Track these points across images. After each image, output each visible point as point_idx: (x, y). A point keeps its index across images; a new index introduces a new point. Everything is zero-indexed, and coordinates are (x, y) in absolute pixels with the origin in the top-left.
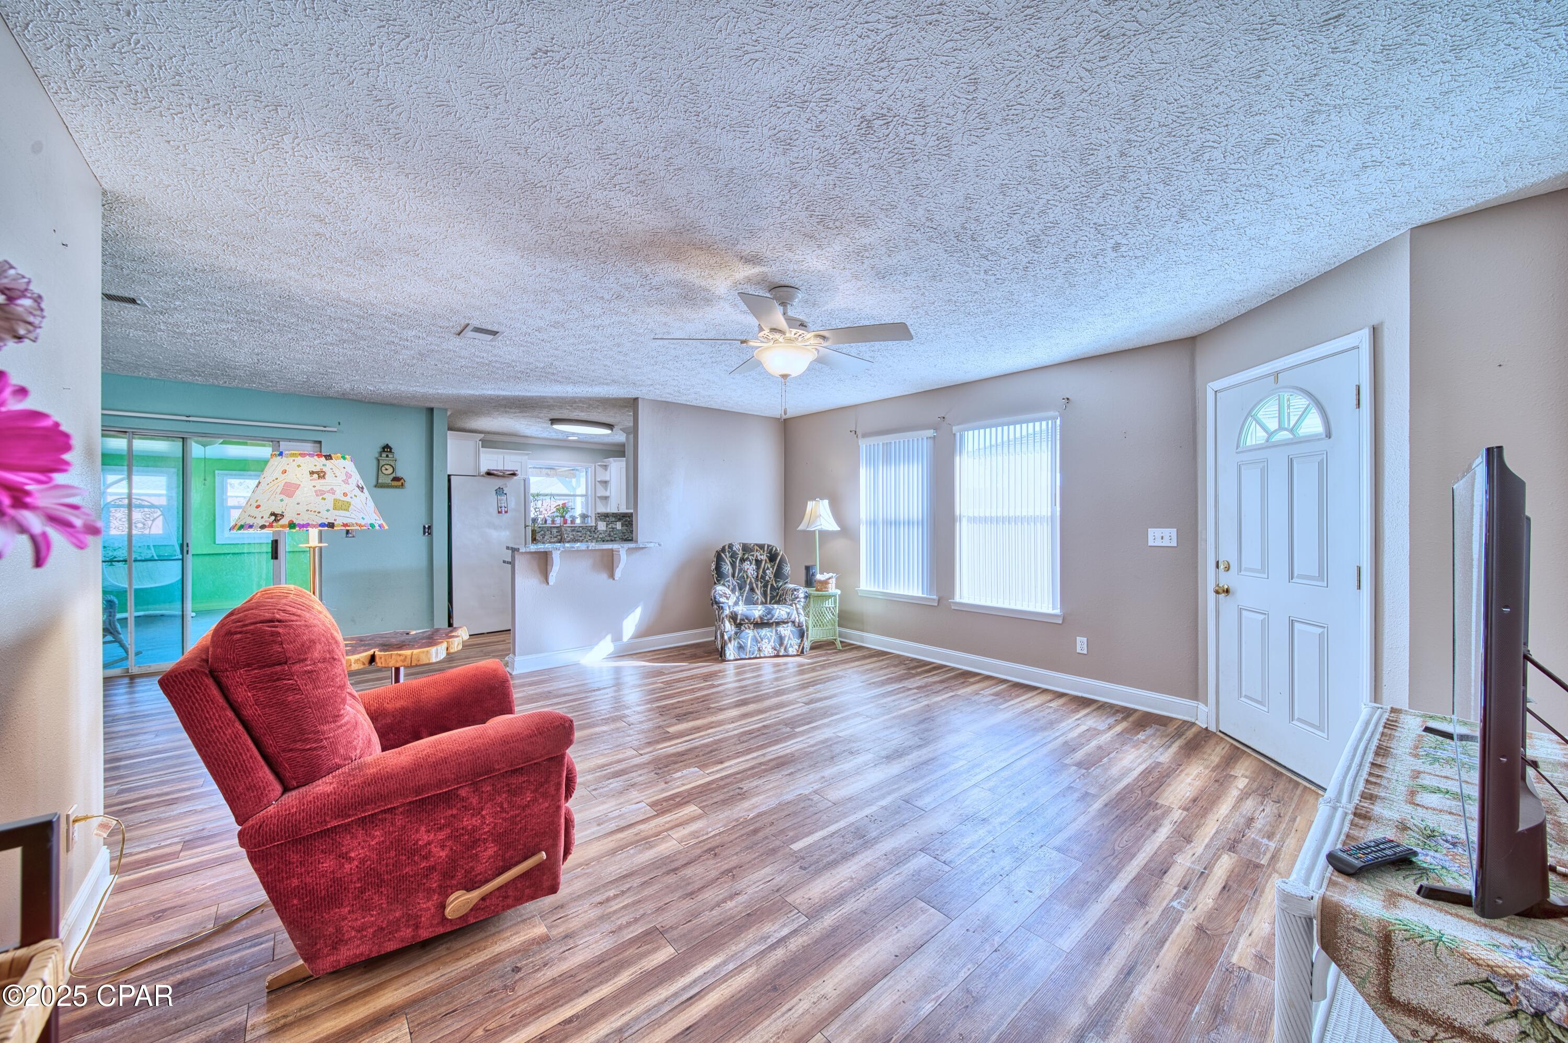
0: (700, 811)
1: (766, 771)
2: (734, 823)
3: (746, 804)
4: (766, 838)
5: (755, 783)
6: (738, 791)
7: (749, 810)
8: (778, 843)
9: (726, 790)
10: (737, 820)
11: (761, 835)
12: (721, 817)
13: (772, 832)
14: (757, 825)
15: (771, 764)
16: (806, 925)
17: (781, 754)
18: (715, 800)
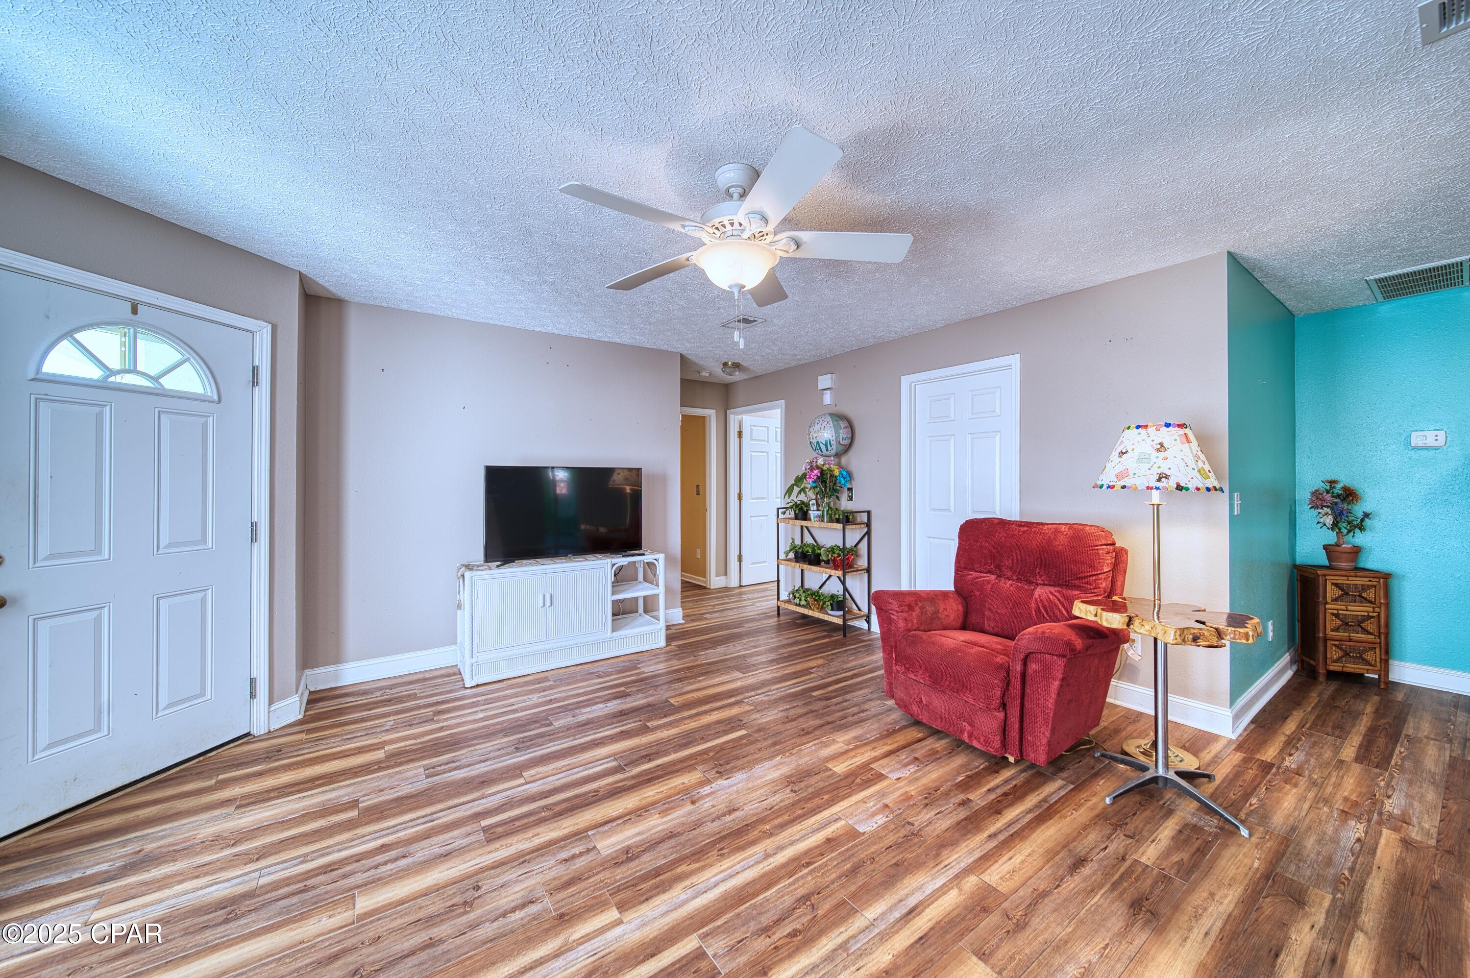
0: (830, 765)
1: (762, 821)
2: (794, 751)
3: (785, 770)
4: (765, 739)
5: (777, 798)
6: (796, 788)
7: (781, 763)
8: (756, 735)
9: (810, 790)
10: (792, 754)
11: (769, 742)
12: (807, 759)
13: (760, 743)
14: (773, 749)
15: (754, 834)
16: (745, 699)
17: (739, 856)
18: (818, 777)
